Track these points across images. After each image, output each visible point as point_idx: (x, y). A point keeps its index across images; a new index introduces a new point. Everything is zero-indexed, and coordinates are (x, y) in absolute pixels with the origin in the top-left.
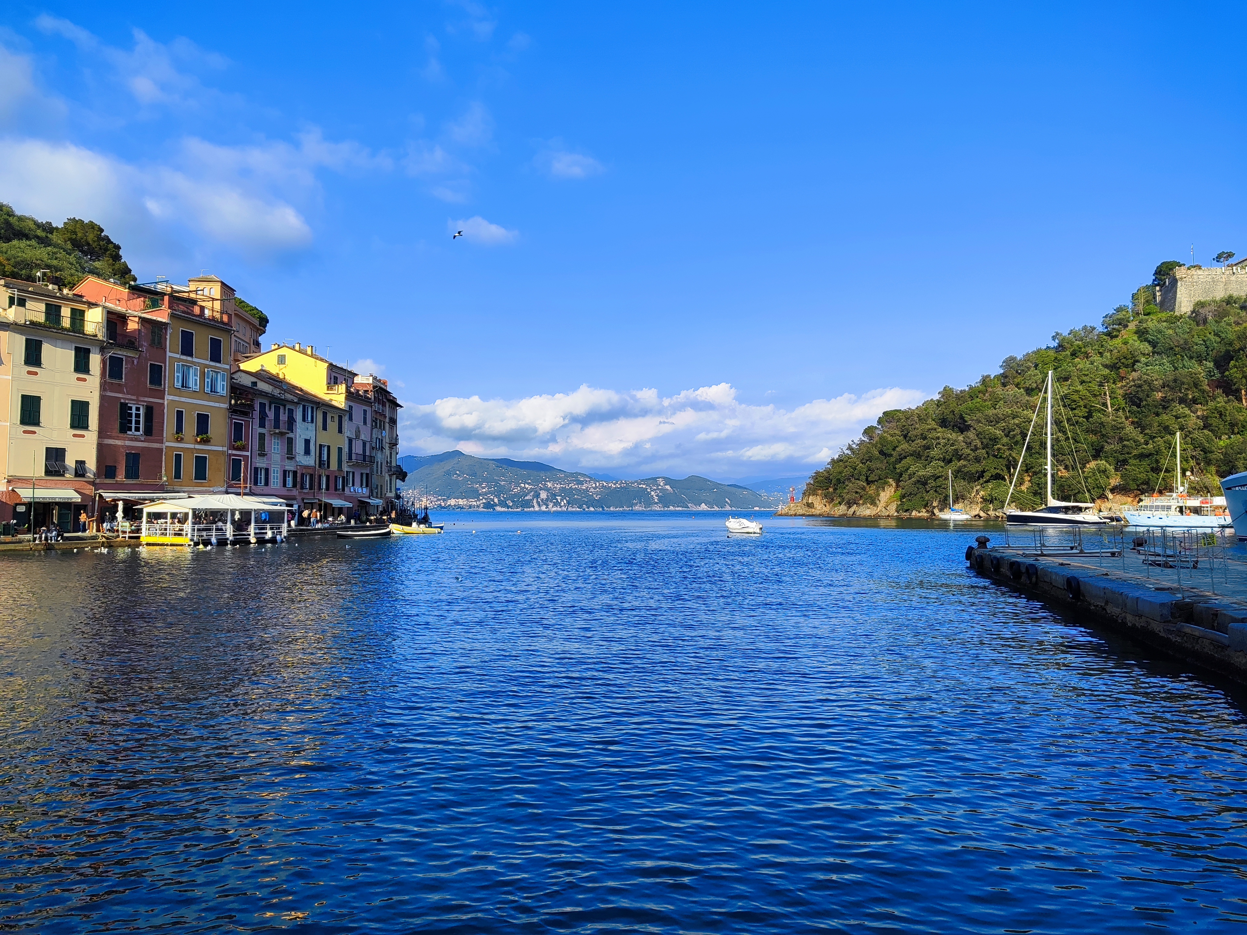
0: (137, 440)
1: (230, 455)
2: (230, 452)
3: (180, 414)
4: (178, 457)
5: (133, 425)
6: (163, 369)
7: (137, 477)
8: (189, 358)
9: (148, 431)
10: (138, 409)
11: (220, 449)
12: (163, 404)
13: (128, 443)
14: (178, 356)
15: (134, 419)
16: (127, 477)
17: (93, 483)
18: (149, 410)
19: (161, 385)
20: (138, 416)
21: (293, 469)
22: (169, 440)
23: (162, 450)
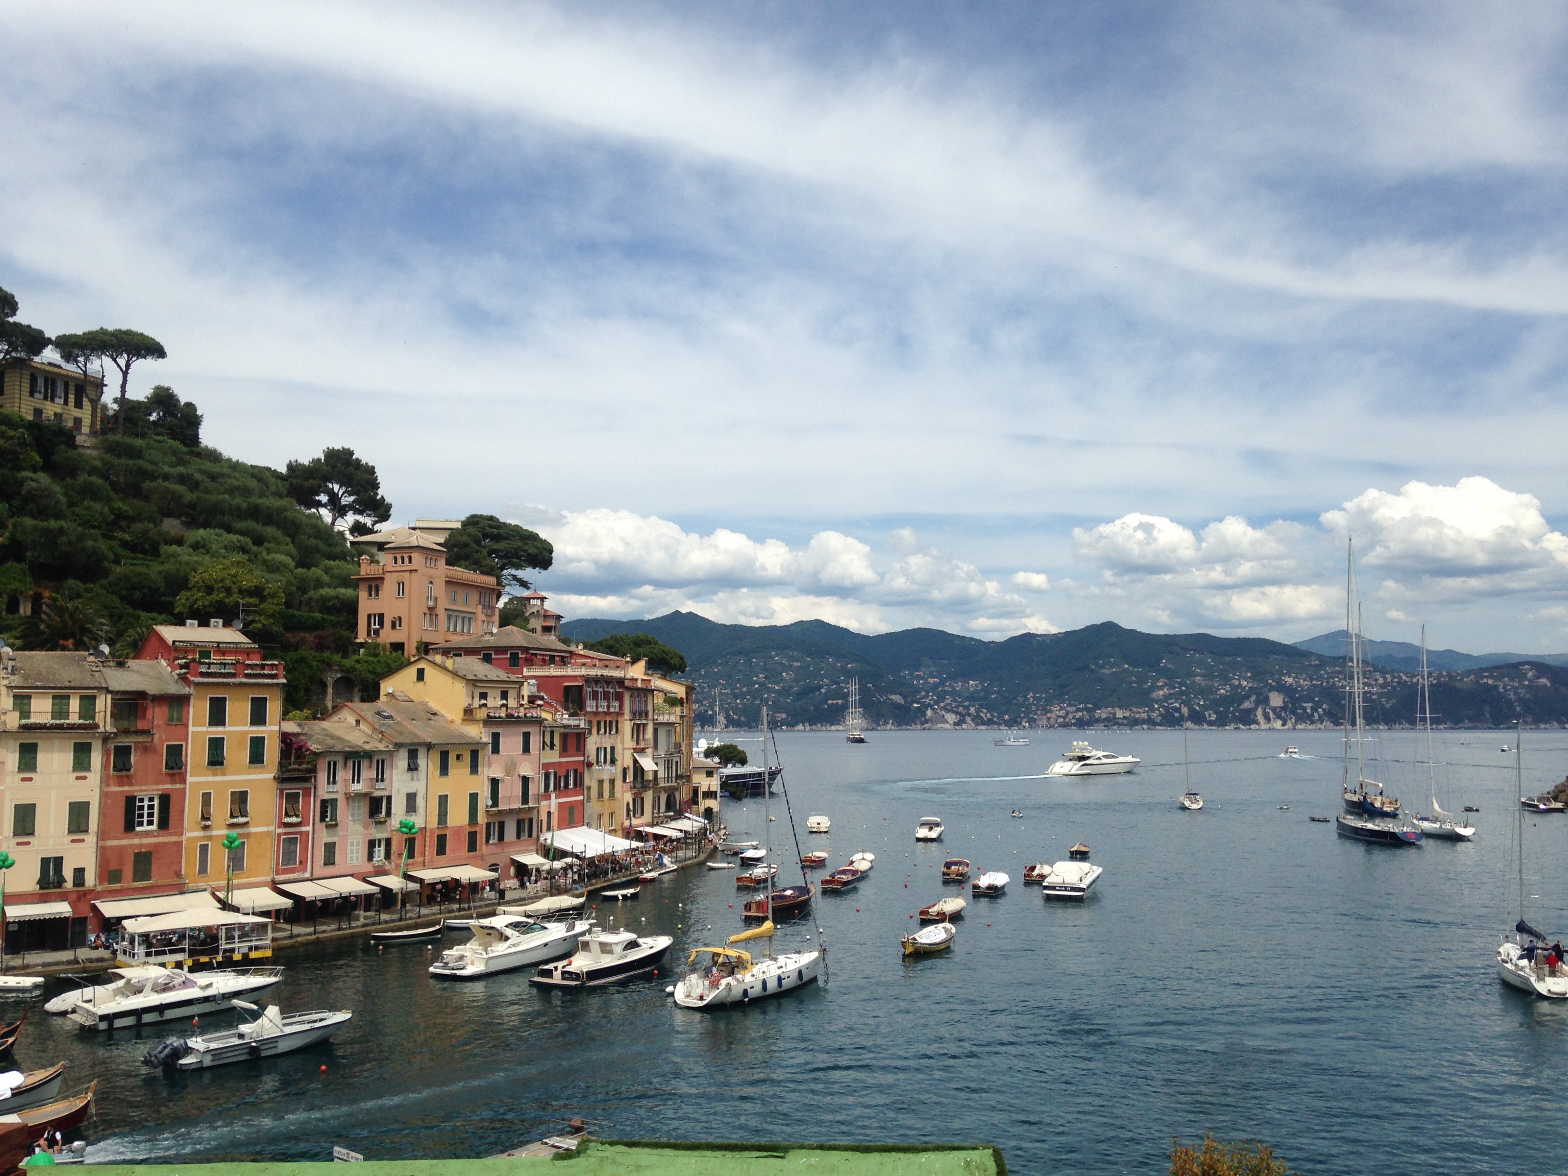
1: (279, 835)
2: (280, 831)
3: (207, 797)
4: (204, 848)
5: (145, 819)
6: (184, 748)
7: (149, 878)
8: (220, 729)
9: (164, 824)
10: (151, 799)
11: (266, 829)
12: (185, 789)
13: (136, 841)
14: (204, 729)
15: (146, 812)
16: (135, 880)
18: (165, 799)
20: (151, 807)
21: (385, 835)
22: (191, 830)
23: (181, 843)
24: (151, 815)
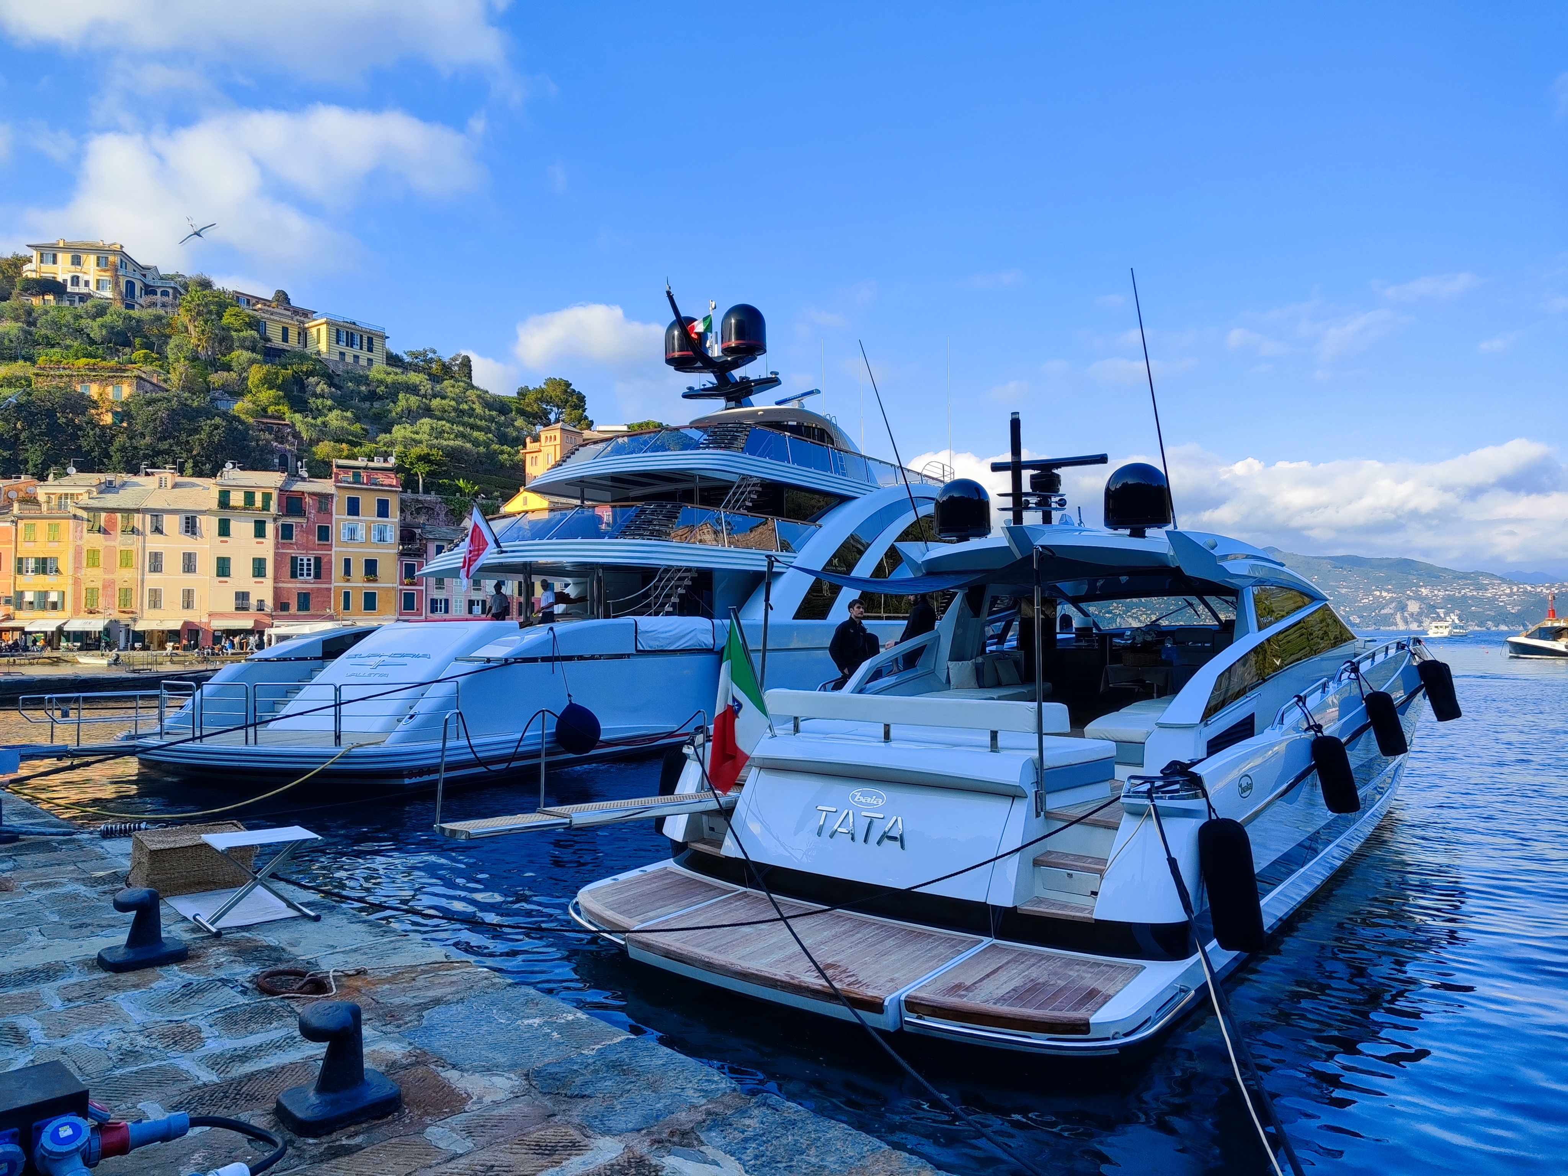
0: (306, 583)
1: (401, 590)
2: (401, 587)
3: (347, 562)
4: (347, 595)
5: (305, 572)
6: (330, 528)
7: (307, 609)
8: (355, 517)
9: (318, 576)
10: (309, 560)
11: (391, 585)
12: (331, 554)
13: (299, 585)
14: (344, 517)
15: (305, 567)
16: (299, 610)
17: (271, 616)
18: (318, 560)
19: (328, 540)
20: (309, 565)
22: (337, 582)
23: (330, 589)
24: (309, 570)
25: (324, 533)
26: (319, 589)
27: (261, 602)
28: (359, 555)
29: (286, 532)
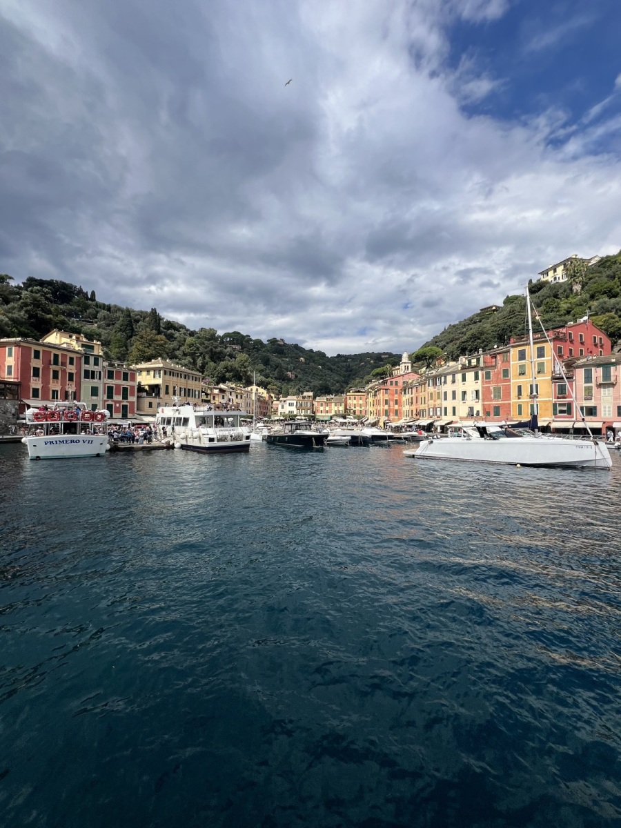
0: (497, 401)
2: (555, 400)
3: (520, 388)
4: (520, 406)
6: (509, 370)
7: (499, 415)
8: (523, 361)
11: (548, 399)
12: (510, 384)
14: (517, 362)
16: (494, 415)
19: (508, 377)
22: (514, 399)
23: (510, 404)
25: (506, 373)
26: (504, 404)
27: (478, 412)
28: (525, 381)
29: (488, 376)
